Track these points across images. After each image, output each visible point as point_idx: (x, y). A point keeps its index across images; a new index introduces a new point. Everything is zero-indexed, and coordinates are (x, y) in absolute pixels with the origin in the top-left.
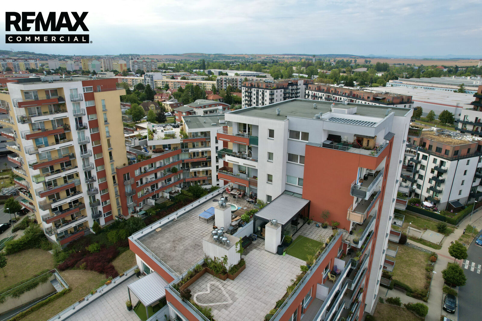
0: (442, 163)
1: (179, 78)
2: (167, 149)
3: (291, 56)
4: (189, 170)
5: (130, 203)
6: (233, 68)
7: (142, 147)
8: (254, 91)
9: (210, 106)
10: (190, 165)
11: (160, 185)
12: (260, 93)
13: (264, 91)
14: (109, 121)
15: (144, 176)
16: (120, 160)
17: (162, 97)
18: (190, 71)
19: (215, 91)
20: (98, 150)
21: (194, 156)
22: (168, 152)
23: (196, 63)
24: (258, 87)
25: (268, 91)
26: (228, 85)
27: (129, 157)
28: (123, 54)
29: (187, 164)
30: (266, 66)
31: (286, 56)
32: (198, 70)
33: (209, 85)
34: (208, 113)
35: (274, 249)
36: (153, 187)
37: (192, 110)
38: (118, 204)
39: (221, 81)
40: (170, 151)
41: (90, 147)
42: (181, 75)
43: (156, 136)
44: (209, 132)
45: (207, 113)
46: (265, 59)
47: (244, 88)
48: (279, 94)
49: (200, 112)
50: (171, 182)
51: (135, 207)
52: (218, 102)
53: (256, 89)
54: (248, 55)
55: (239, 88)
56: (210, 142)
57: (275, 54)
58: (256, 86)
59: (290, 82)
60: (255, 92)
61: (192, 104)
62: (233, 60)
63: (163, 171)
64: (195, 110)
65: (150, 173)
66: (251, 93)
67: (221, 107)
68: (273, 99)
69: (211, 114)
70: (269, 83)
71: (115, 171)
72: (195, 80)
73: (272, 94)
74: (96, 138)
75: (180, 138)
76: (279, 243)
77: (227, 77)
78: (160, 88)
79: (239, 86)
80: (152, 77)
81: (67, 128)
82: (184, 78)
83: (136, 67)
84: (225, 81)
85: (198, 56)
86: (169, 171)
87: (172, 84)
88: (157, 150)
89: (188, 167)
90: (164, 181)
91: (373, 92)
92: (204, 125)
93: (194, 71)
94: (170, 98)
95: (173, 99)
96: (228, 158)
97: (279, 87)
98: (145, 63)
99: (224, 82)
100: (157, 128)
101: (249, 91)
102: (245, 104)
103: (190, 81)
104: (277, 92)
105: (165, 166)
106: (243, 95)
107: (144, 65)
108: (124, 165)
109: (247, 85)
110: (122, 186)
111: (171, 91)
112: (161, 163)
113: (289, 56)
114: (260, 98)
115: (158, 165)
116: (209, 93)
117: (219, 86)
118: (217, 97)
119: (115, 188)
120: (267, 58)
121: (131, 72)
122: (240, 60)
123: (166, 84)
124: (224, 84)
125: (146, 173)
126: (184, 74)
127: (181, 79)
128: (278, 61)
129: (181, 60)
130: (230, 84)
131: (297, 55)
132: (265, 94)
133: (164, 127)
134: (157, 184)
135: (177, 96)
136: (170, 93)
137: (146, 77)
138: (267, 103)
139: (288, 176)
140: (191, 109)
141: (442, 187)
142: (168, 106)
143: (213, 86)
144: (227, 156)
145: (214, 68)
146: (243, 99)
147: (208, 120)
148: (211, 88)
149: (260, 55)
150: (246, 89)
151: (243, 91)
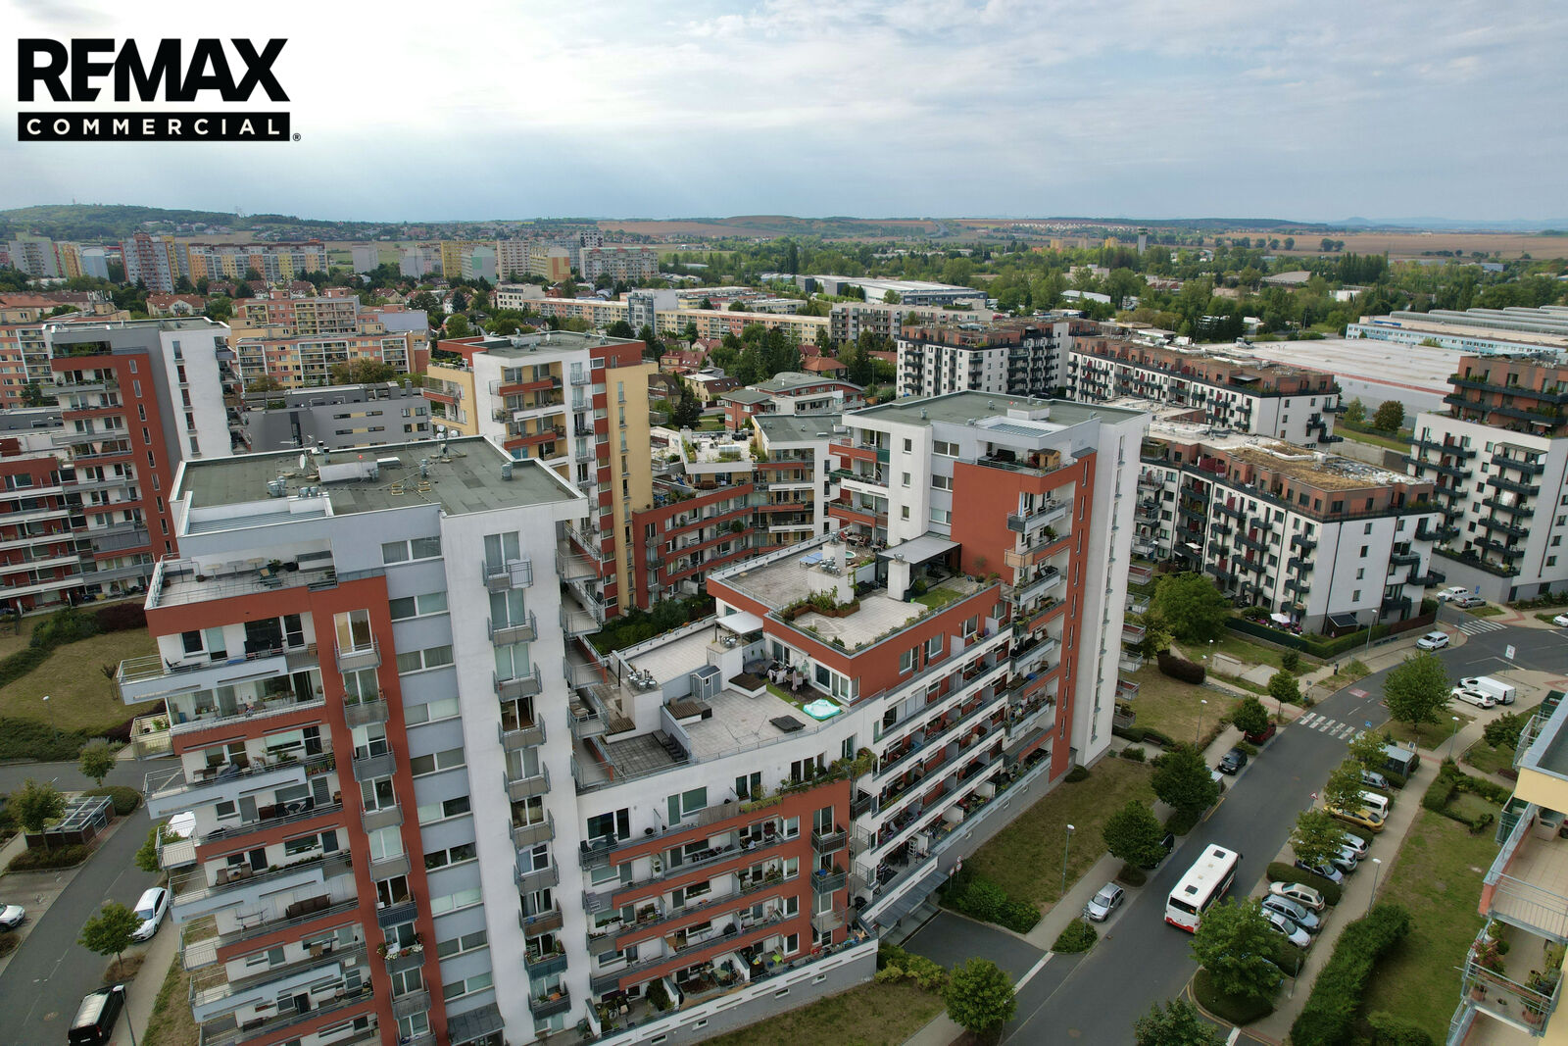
0: (1309, 528)
1: (725, 305)
2: (724, 483)
3: (1075, 226)
4: (766, 528)
5: (653, 585)
6: (883, 267)
7: (674, 478)
8: (929, 352)
9: (812, 389)
10: (769, 519)
11: (707, 556)
12: (946, 358)
13: (955, 353)
14: (626, 423)
15: (682, 533)
16: (641, 497)
17: (681, 361)
18: (750, 280)
19: (827, 345)
20: (605, 476)
21: (779, 499)
22: (727, 489)
23: (770, 250)
24: (942, 342)
25: (967, 354)
26: (862, 330)
27: (656, 492)
28: (545, 217)
29: (764, 516)
30: (987, 263)
31: (1057, 227)
32: (775, 276)
33: (808, 328)
34: (808, 407)
35: (900, 596)
36: (694, 557)
37: (768, 400)
38: (630, 584)
39: (844, 317)
40: (729, 487)
41: (593, 469)
42: (729, 295)
43: (701, 456)
44: (812, 451)
45: (803, 408)
46: (989, 237)
47: (904, 343)
48: (996, 362)
49: (786, 405)
50: (729, 553)
51: (660, 593)
52: (834, 381)
53: (934, 347)
54: (933, 220)
55: (892, 337)
56: (812, 471)
57: (1024, 217)
58: (936, 339)
59: (1029, 328)
60: (932, 356)
61: (767, 384)
62: (884, 241)
63: (714, 527)
64: (775, 400)
65: (692, 528)
66: (921, 356)
67: (839, 394)
68: (980, 373)
69: (816, 412)
70: (969, 332)
71: (631, 518)
72: (770, 312)
73: (976, 361)
74: (603, 452)
75: (751, 460)
76: (907, 586)
77: (861, 306)
78: (672, 336)
79: (893, 332)
80: (649, 303)
81: (561, 433)
82: (737, 307)
83: (598, 268)
84: (854, 318)
85: (776, 226)
86: (726, 528)
87: (706, 322)
88: (703, 483)
89: (764, 522)
90: (715, 548)
91: (1235, 362)
92: (802, 435)
93: (765, 277)
94: (705, 364)
95: (711, 367)
96: (845, 483)
97: (998, 342)
98: (622, 255)
99: (851, 322)
100: (701, 440)
101: (917, 351)
102: (905, 386)
103: (757, 316)
104: (990, 356)
105: (720, 517)
106: (901, 362)
107: (621, 263)
108: (648, 506)
109: (911, 336)
110: (639, 546)
111: (703, 343)
112: (712, 509)
113: (1069, 227)
114: (945, 369)
115: (706, 513)
116: (809, 351)
117: (837, 332)
118: (832, 363)
119: (628, 551)
120: (994, 231)
121: (583, 281)
122: (908, 241)
123: (690, 324)
124: (850, 325)
125: (684, 527)
126: (737, 294)
127: (730, 309)
128: (1030, 245)
129: (724, 238)
130: (868, 328)
131: (1097, 221)
132: (959, 360)
133: (713, 438)
134: (702, 552)
135: (721, 359)
136: (702, 348)
137: (633, 301)
138: (963, 384)
139: (933, 510)
140: (765, 396)
141: (1309, 581)
142: (701, 385)
143: (821, 333)
144: (843, 480)
145: (825, 272)
146: (900, 373)
147: (811, 424)
148: (814, 336)
149: (975, 221)
150: (910, 345)
151: (901, 350)
